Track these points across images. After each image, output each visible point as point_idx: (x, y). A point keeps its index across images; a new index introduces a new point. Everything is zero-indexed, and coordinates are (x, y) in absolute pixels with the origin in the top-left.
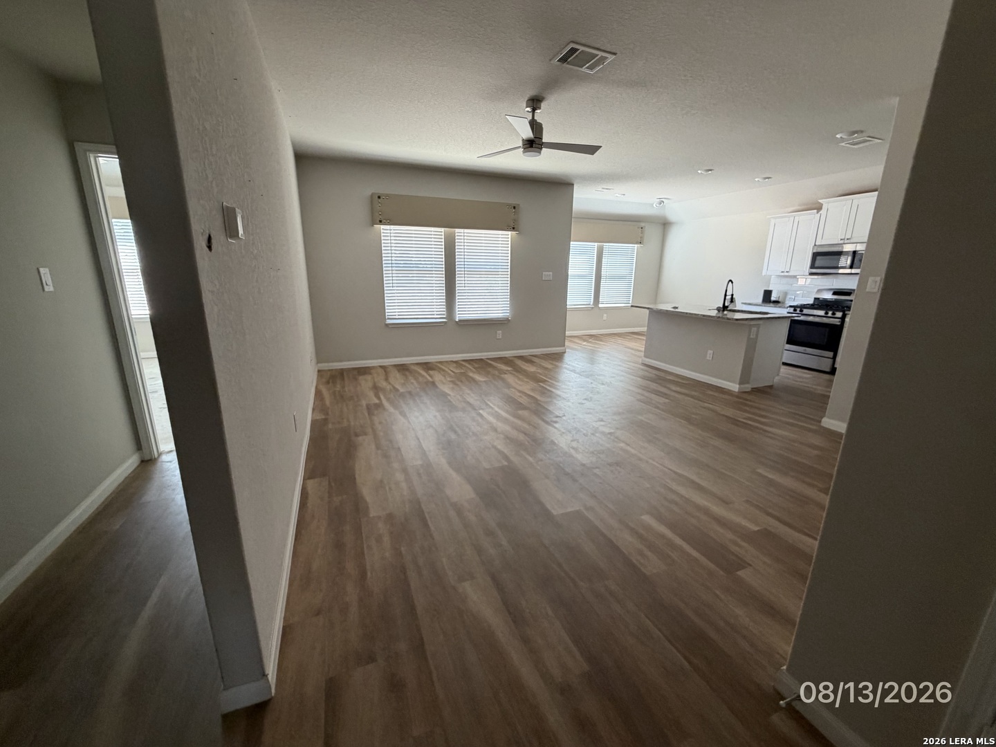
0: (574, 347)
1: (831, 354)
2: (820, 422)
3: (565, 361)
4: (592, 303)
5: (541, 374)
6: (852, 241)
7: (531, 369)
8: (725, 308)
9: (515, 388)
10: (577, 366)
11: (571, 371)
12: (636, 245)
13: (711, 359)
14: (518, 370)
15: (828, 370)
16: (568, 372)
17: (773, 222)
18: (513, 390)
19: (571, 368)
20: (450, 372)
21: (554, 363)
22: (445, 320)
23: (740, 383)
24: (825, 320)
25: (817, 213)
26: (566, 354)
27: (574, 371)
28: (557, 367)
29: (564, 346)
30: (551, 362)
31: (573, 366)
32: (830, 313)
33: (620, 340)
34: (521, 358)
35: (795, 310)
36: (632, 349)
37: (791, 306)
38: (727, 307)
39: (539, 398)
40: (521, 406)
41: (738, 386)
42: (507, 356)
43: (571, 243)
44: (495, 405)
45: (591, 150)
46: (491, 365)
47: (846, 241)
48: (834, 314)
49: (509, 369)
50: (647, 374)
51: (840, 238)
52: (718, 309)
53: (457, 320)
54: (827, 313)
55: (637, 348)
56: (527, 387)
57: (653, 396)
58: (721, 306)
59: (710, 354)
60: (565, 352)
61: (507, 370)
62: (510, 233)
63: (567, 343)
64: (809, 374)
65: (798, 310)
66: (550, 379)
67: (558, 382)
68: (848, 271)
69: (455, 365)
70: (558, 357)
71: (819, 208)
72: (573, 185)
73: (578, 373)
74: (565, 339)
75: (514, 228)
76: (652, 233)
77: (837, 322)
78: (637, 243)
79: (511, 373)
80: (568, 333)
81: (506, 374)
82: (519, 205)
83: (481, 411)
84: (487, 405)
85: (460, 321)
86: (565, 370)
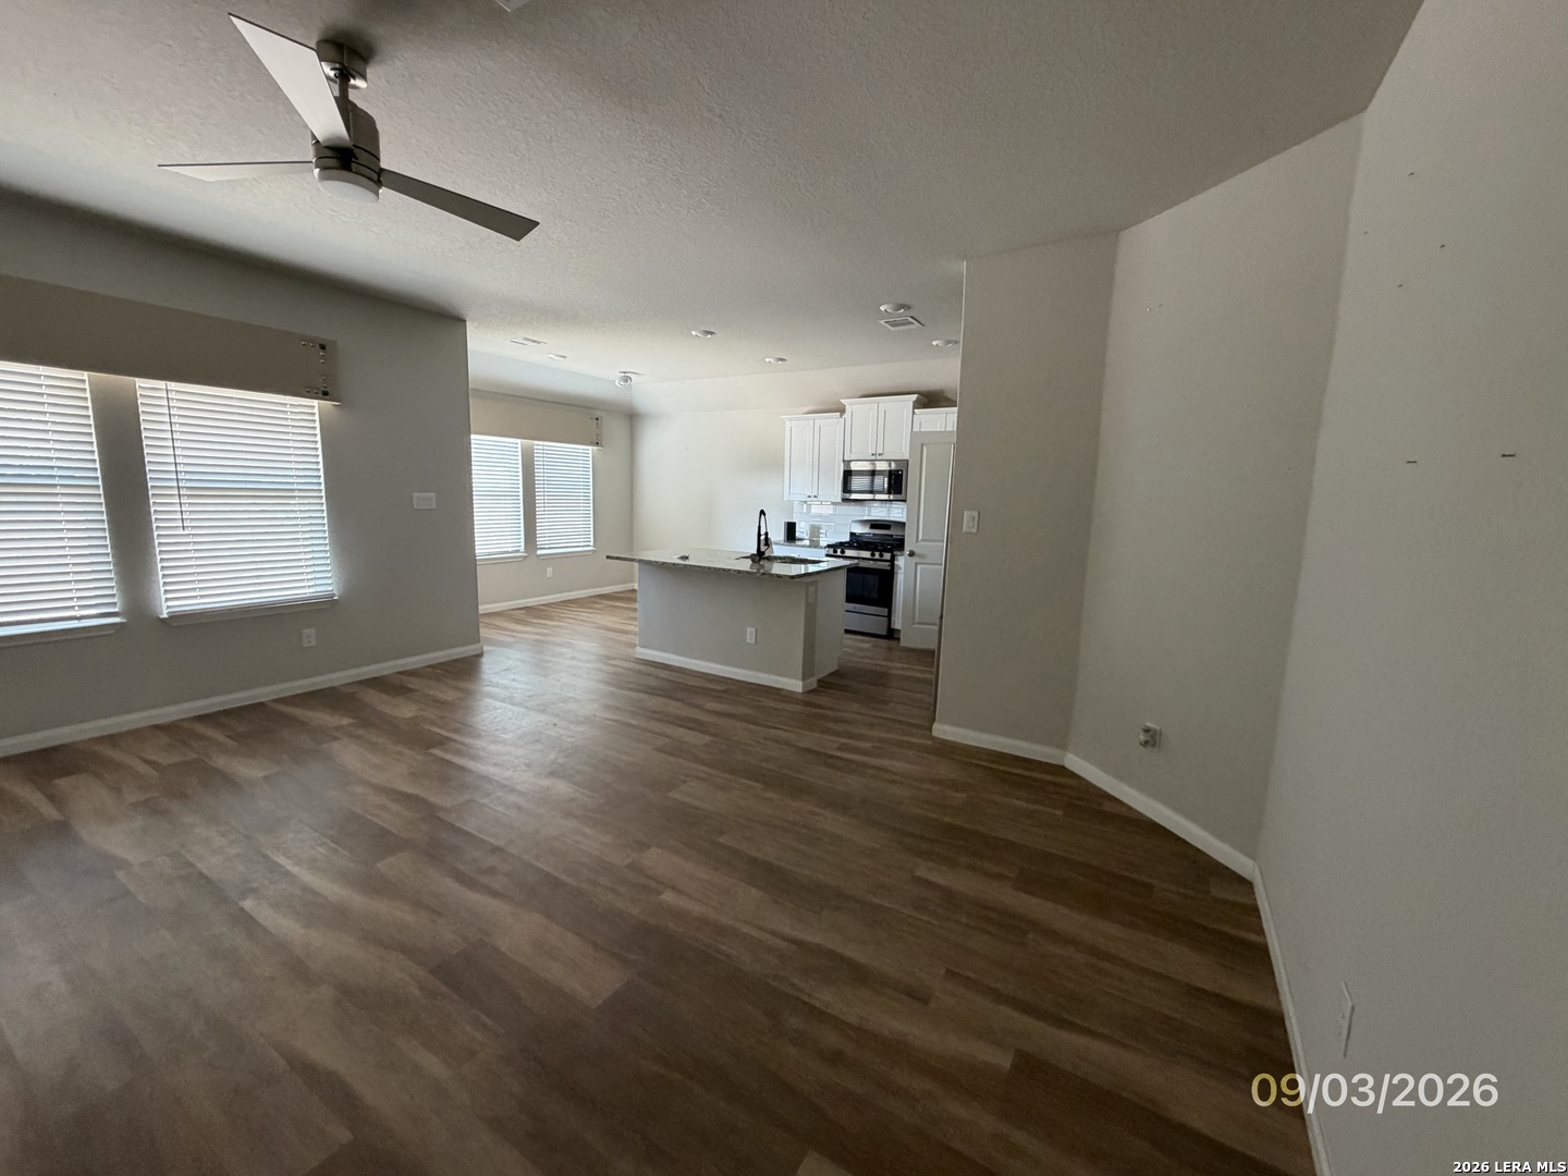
0: (502, 638)
1: (885, 611)
2: (931, 730)
3: (484, 676)
4: (522, 549)
5: (433, 723)
6: (884, 458)
7: (405, 710)
8: (760, 554)
9: (364, 783)
10: (514, 684)
11: (504, 700)
12: (590, 448)
13: (753, 642)
14: (368, 720)
15: (884, 633)
16: (498, 704)
17: (788, 424)
18: (360, 790)
19: (503, 693)
20: (141, 768)
21: (461, 685)
22: (117, 620)
23: (804, 679)
24: (871, 564)
25: (841, 416)
26: (485, 660)
27: (510, 700)
28: (468, 694)
29: (477, 640)
30: (453, 683)
31: (506, 687)
32: (877, 555)
33: (585, 615)
34: (376, 683)
35: (835, 551)
36: (611, 630)
37: (829, 546)
38: (763, 553)
39: (435, 798)
40: (385, 842)
41: (800, 683)
42: (335, 684)
43: (473, 436)
44: (299, 862)
45: (515, 226)
46: (291, 721)
47: (878, 458)
48: (881, 555)
49: (345, 721)
50: (653, 682)
51: (871, 452)
52: (752, 557)
53: (165, 616)
54: (873, 555)
55: (619, 626)
56: (397, 770)
57: (680, 732)
58: (755, 552)
59: (751, 634)
60: (480, 655)
61: (338, 728)
62: (315, 403)
63: (484, 632)
64: (867, 642)
65: (839, 551)
66: (456, 731)
67: (479, 736)
68: (885, 497)
69: (165, 739)
70: (466, 669)
71: (842, 411)
72: (465, 321)
73: (520, 705)
74: (478, 622)
75: (325, 394)
76: (614, 429)
77: (885, 566)
78: (591, 444)
79: (351, 736)
80: (482, 609)
81: (335, 739)
82: (334, 343)
83: (248, 904)
84: (274, 867)
85: (174, 617)
86: (489, 701)
